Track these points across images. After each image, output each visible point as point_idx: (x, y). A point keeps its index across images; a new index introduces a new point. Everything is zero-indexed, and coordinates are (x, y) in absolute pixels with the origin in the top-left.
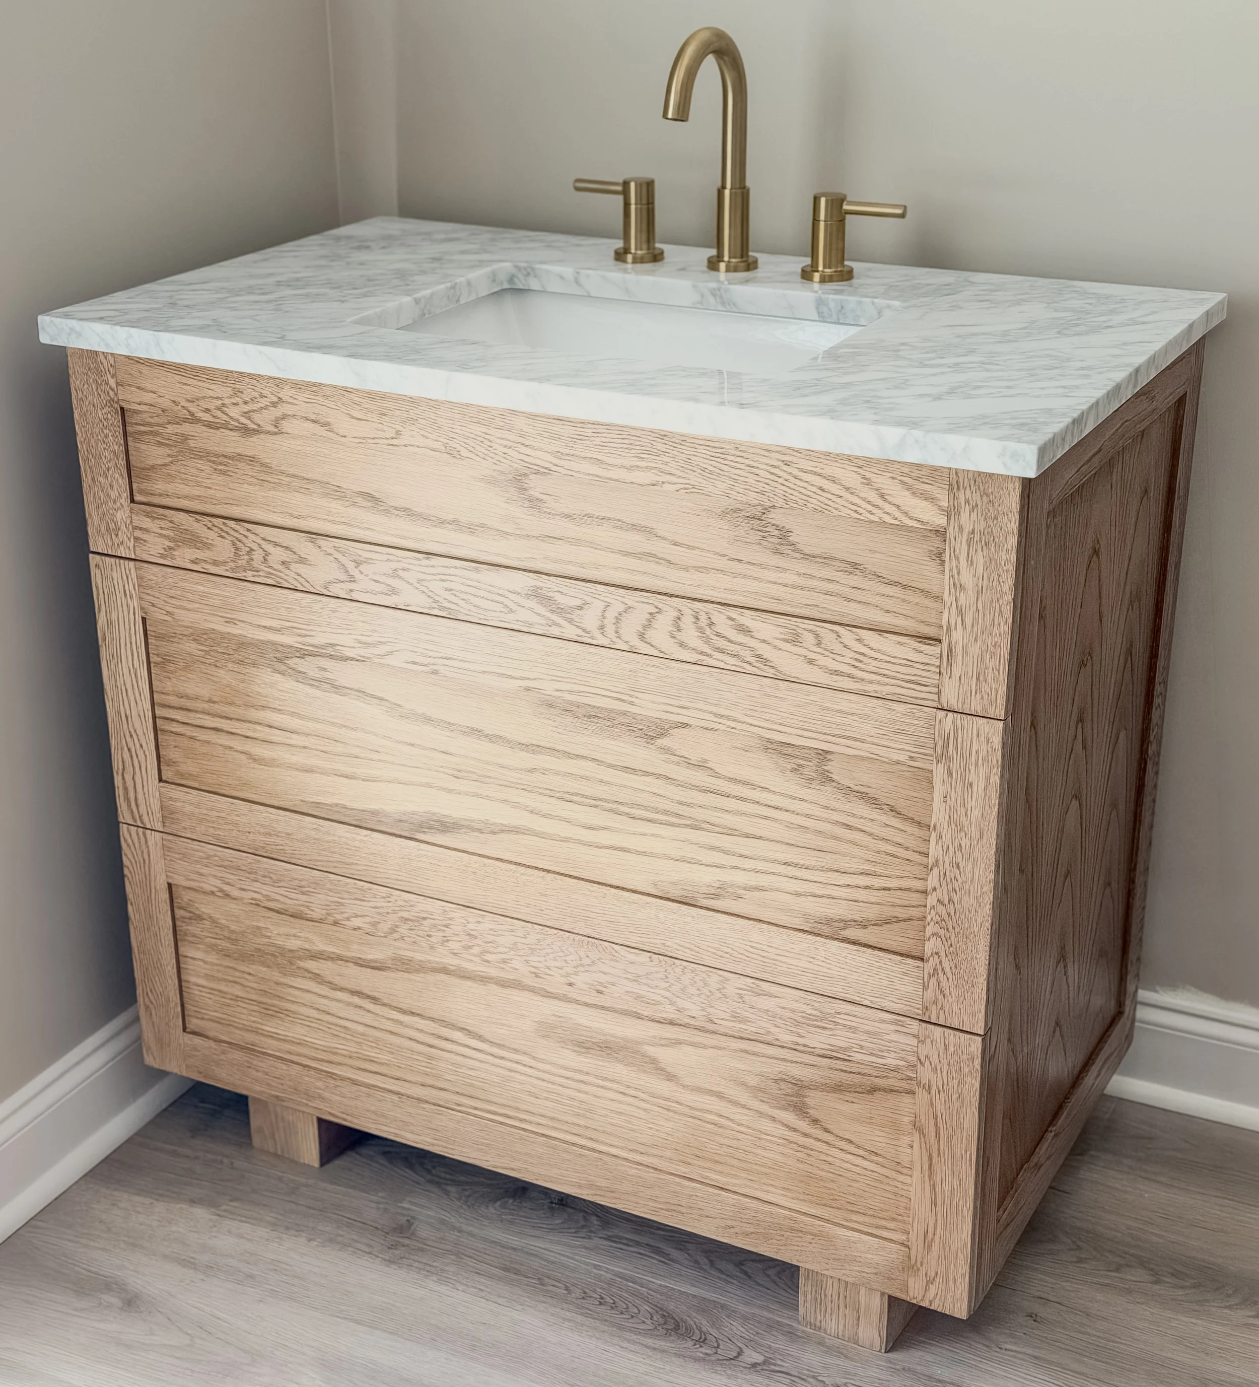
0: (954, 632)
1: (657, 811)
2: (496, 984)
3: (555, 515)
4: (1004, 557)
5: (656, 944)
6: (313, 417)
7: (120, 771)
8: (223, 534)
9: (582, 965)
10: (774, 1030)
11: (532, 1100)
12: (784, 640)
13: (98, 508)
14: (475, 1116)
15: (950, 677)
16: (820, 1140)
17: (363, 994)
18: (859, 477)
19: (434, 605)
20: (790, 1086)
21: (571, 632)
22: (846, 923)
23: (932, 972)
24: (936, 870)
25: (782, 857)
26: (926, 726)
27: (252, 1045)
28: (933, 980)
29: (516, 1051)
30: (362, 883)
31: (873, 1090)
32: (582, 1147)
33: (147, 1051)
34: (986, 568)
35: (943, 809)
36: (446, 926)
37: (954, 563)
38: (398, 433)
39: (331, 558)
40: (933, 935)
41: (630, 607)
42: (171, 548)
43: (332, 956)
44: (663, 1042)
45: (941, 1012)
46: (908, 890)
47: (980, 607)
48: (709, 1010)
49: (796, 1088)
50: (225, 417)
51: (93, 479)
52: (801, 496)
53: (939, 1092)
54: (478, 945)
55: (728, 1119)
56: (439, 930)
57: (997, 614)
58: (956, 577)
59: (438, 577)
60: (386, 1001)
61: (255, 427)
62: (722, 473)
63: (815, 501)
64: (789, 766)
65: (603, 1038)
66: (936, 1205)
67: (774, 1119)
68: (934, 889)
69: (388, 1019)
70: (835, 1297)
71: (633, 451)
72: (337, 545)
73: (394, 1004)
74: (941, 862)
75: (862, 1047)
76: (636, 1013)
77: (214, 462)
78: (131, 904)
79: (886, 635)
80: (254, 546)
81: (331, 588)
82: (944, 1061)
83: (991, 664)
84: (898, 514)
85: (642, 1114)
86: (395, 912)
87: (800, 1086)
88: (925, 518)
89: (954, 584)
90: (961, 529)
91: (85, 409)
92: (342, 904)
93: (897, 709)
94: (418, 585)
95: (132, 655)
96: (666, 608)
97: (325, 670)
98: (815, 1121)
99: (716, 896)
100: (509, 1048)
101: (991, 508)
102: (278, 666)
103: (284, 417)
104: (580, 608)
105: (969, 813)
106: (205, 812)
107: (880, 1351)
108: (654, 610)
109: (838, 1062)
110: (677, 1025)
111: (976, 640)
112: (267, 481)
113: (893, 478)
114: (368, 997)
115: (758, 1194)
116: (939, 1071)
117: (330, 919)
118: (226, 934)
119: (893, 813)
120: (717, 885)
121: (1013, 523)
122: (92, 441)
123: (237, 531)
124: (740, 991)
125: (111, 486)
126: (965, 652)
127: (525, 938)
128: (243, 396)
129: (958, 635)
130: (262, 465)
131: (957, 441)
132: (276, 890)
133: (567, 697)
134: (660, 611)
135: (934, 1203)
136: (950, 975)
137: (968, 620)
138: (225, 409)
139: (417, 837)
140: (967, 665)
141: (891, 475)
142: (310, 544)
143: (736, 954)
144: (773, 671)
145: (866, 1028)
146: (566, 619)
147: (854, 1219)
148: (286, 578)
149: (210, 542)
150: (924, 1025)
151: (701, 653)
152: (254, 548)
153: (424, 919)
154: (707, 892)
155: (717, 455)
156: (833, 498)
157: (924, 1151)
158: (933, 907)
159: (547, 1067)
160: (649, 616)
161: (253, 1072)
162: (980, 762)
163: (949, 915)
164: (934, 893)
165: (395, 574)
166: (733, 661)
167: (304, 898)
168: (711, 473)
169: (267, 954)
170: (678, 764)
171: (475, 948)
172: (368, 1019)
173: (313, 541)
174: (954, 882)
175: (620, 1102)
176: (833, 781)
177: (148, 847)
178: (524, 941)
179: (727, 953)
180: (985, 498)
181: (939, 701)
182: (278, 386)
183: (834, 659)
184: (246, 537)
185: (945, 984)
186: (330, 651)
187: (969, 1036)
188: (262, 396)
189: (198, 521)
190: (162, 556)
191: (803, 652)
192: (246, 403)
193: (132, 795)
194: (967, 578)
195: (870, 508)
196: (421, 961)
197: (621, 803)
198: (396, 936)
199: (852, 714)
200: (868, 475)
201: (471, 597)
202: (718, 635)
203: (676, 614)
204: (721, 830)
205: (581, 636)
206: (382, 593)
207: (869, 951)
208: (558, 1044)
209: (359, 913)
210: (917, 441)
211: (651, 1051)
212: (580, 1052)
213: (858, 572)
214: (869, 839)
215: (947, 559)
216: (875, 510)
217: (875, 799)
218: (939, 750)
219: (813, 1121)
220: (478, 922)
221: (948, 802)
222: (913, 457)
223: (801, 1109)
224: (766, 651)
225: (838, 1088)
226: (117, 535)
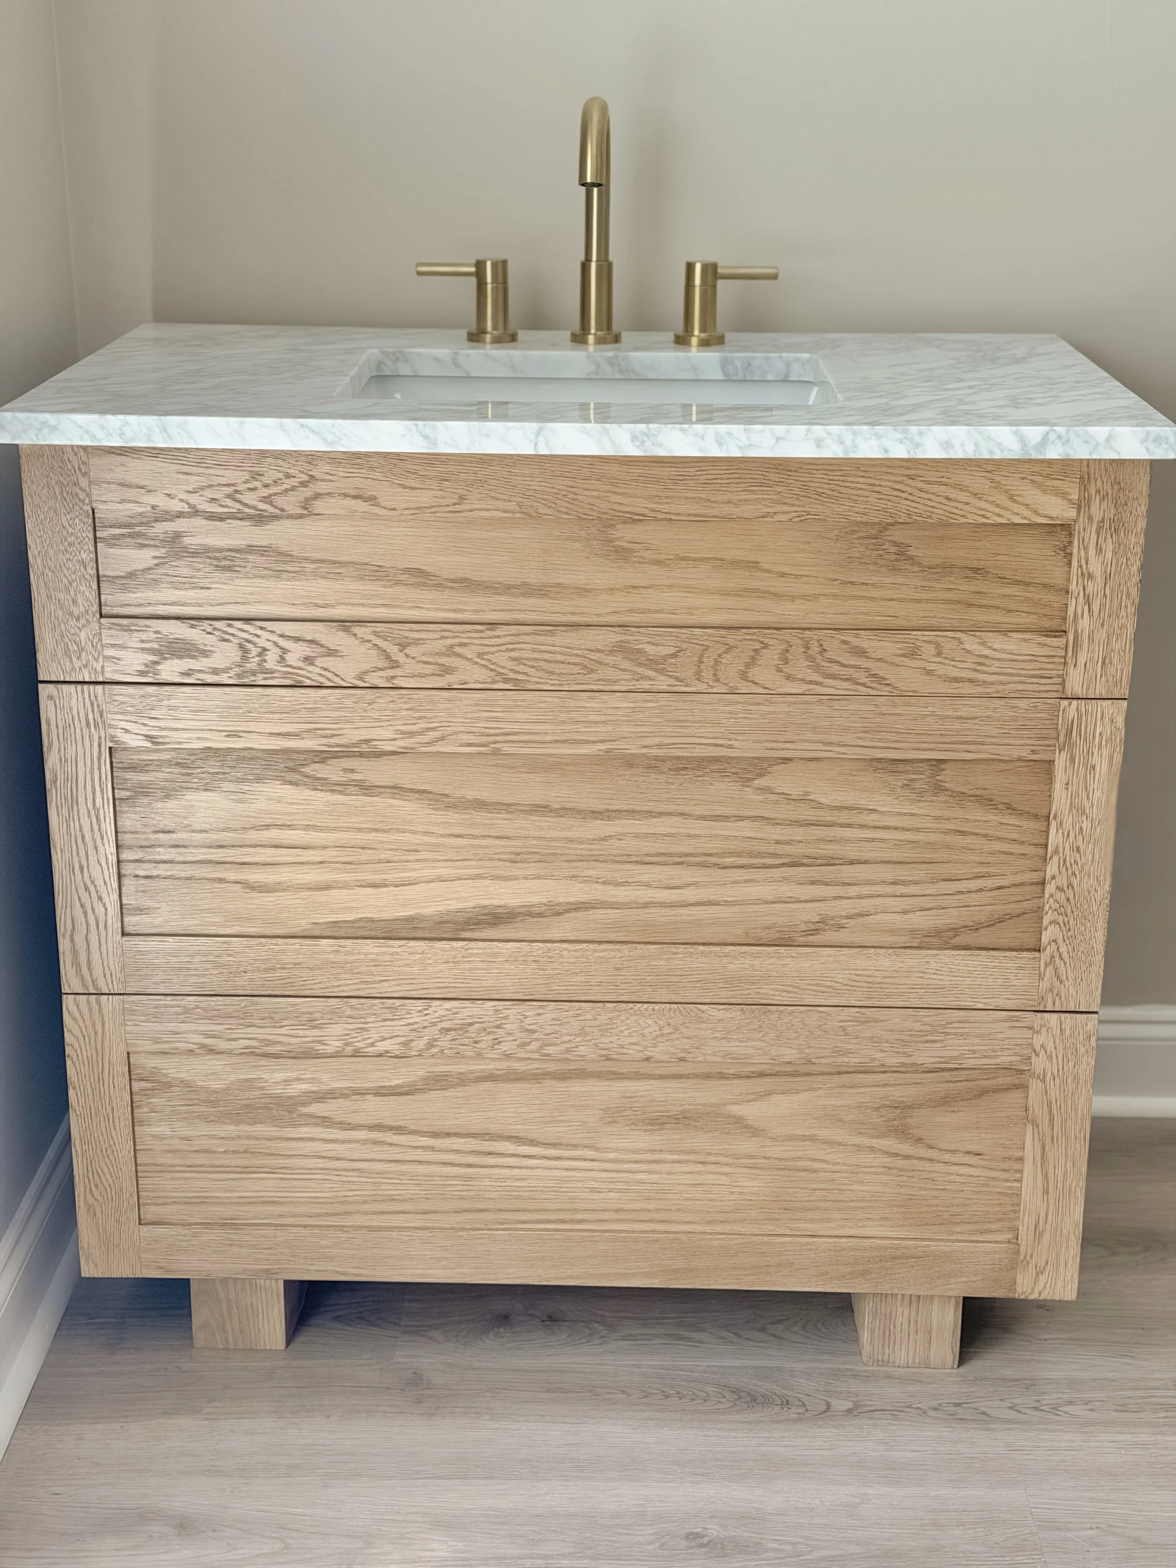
0: (1081, 621)
1: (751, 855)
2: (554, 1078)
3: (645, 563)
4: (1133, 541)
5: (750, 994)
6: (354, 492)
7: (69, 933)
8: (227, 637)
9: (662, 1035)
10: (878, 1055)
11: (595, 1196)
12: (902, 655)
13: (54, 629)
14: (523, 1229)
15: (1075, 666)
16: (923, 1159)
17: (383, 1126)
18: (988, 482)
19: (497, 678)
20: (892, 1110)
21: (663, 683)
22: (955, 931)
23: (1048, 960)
24: (1056, 858)
25: (889, 877)
26: (1049, 717)
27: (232, 1219)
28: (1050, 969)
29: (576, 1146)
30: (391, 1001)
31: (984, 1092)
32: (654, 1232)
33: (87, 1260)
34: (1115, 553)
35: (1064, 796)
36: (498, 1027)
37: (1082, 553)
38: (462, 498)
39: (369, 645)
40: (1051, 923)
41: (731, 648)
42: (156, 663)
43: (346, 1092)
44: (750, 1097)
45: (1057, 999)
46: (1022, 884)
47: (1108, 592)
48: (807, 1051)
49: (898, 1111)
50: (238, 506)
51: (49, 597)
52: (926, 508)
53: (1054, 1079)
54: (537, 1040)
55: (823, 1161)
56: (489, 1033)
57: (1124, 597)
58: (1084, 566)
59: (504, 648)
60: (412, 1127)
61: (278, 512)
62: (841, 495)
63: (940, 512)
64: (900, 784)
65: (680, 1109)
66: (1048, 1194)
67: (872, 1149)
68: (1053, 877)
69: (417, 1147)
70: (905, 1326)
71: (741, 485)
72: (378, 630)
73: (425, 1129)
74: (1061, 849)
75: (974, 1052)
76: (720, 1073)
77: (216, 558)
78: (74, 1088)
79: (1010, 634)
80: (268, 645)
81: (367, 678)
82: (1060, 1047)
83: (1117, 646)
84: (1027, 513)
85: (723, 1179)
86: (433, 1024)
87: (905, 1108)
88: (1054, 513)
89: (1082, 574)
90: (1090, 518)
91: (42, 517)
92: (365, 1029)
93: (1020, 705)
94: (478, 660)
95: (94, 793)
96: (772, 642)
97: (353, 771)
98: (919, 1140)
99: (816, 931)
100: (567, 1145)
101: (1121, 496)
102: (289, 776)
103: (317, 496)
104: (674, 656)
105: (1091, 795)
106: (187, 959)
107: (952, 1368)
108: (757, 646)
109: (944, 1074)
110: (768, 1075)
111: (1102, 625)
112: (286, 571)
113: (1023, 478)
114: (391, 1128)
115: (852, 1232)
116: (1054, 1057)
117: (349, 1050)
118: (202, 1097)
119: (1009, 811)
120: (817, 919)
121: (1143, 507)
122: (51, 552)
123: (245, 631)
124: (841, 1024)
125: (74, 602)
126: (1091, 639)
127: (595, 1019)
128: (263, 478)
129: (1084, 624)
130: (280, 554)
131: (1100, 432)
132: (279, 1031)
133: (655, 752)
134: (766, 646)
135: (1046, 1192)
136: (1067, 960)
137: (1096, 607)
138: (238, 496)
139: (462, 936)
140: (1093, 651)
141: (1021, 475)
142: (341, 633)
143: (838, 986)
144: (888, 688)
145: (977, 1031)
146: (657, 670)
147: (958, 1230)
148: (309, 675)
149: (209, 648)
150: (1039, 1015)
151: (811, 682)
152: (268, 648)
153: (471, 1024)
154: (806, 929)
155: (836, 478)
156: (960, 506)
157: (1037, 1140)
158: (1051, 896)
159: (612, 1156)
160: (752, 653)
161: (236, 1250)
162: (1104, 743)
163: (1068, 900)
164: (1053, 882)
165: (450, 651)
166: (845, 685)
167: (316, 1032)
168: (829, 497)
169: (259, 1108)
170: (777, 802)
171: (533, 1044)
172: (393, 1153)
173: (346, 630)
174: (1075, 867)
175: (699, 1173)
176: (948, 790)
177: (102, 1016)
178: (593, 1023)
179: (830, 987)
180: (1116, 487)
181: (1063, 692)
182: (310, 463)
183: (954, 666)
184: (258, 636)
185: (1062, 970)
186: (364, 748)
187: (1085, 1016)
188: (288, 476)
189: (193, 626)
190: (142, 673)
191: (921, 664)
192: (266, 486)
193: (83, 959)
194: (1095, 567)
195: (997, 510)
196: (461, 1073)
197: (711, 855)
198: (435, 1050)
199: (973, 718)
200: (997, 479)
201: (542, 663)
202: (831, 661)
203: (784, 646)
204: (823, 862)
205: (674, 686)
206: (433, 675)
207: (984, 953)
208: (627, 1128)
209: (387, 1036)
210: (1059, 437)
211: (736, 1110)
212: (653, 1130)
213: (979, 577)
214: (983, 841)
215: (1075, 551)
216: (1003, 512)
217: (991, 800)
218: (1062, 739)
219: (916, 1140)
220: (539, 1014)
221: (1070, 789)
222: (1053, 453)
223: (902, 1132)
224: (880, 670)
225: (944, 1101)
226: (79, 658)
